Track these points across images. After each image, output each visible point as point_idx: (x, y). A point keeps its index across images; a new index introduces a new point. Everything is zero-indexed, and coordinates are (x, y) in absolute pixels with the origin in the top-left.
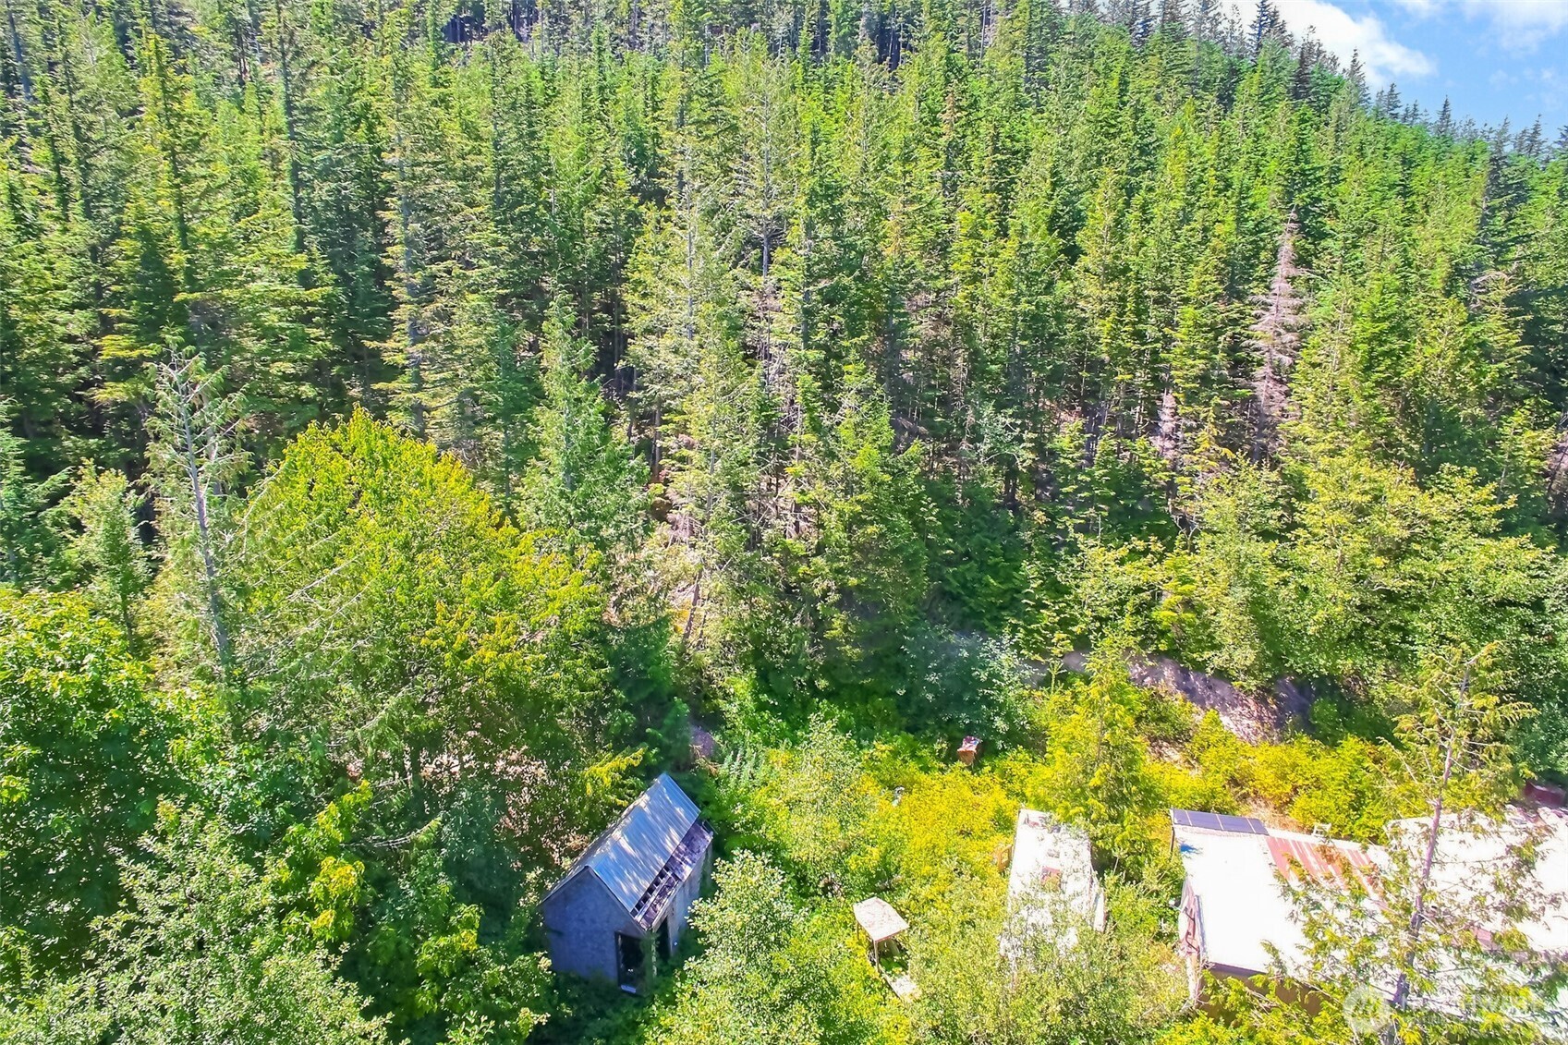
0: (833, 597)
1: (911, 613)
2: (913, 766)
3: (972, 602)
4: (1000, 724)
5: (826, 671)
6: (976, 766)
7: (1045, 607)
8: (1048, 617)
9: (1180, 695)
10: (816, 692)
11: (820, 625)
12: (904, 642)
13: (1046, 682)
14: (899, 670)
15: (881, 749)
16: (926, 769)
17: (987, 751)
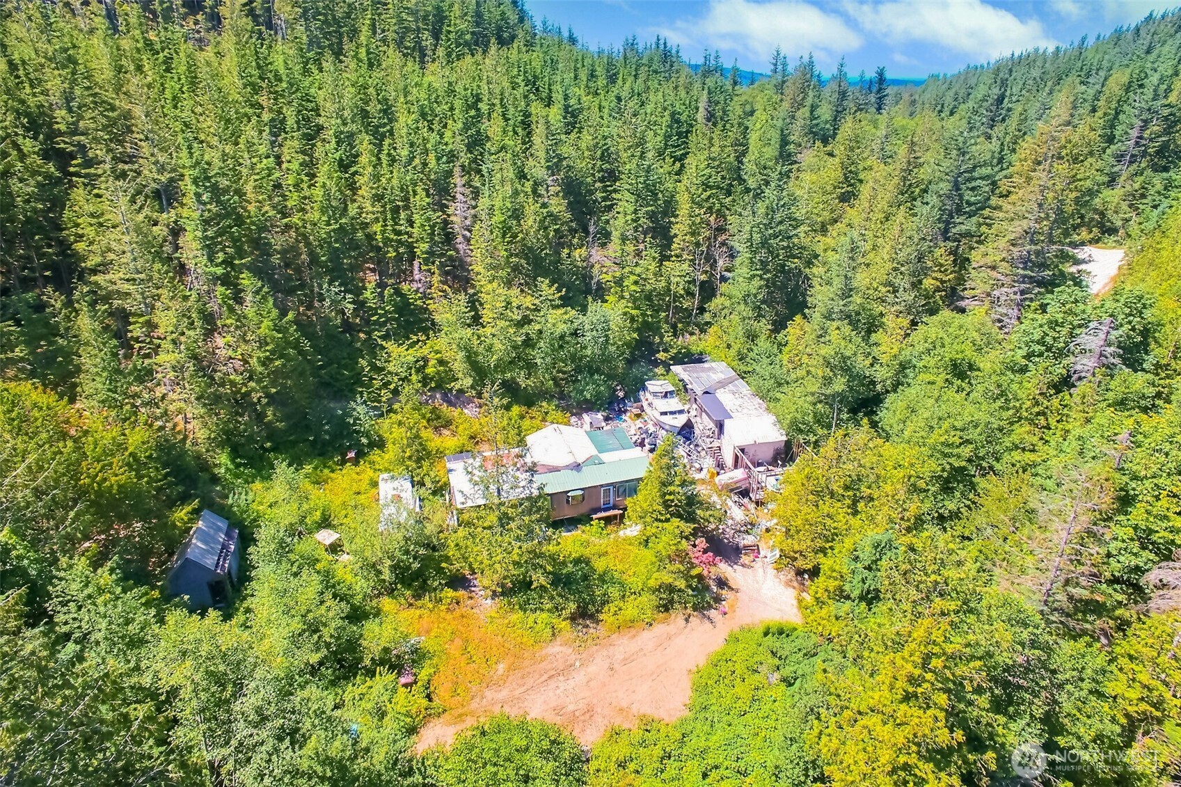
0: (264, 401)
1: (307, 398)
2: (326, 471)
3: (338, 384)
4: (364, 441)
5: (269, 438)
6: (356, 462)
7: (375, 379)
8: (377, 384)
9: (445, 404)
10: (266, 450)
11: (260, 417)
12: (307, 413)
13: (382, 415)
14: (308, 428)
15: (308, 468)
16: (333, 471)
17: (361, 454)
